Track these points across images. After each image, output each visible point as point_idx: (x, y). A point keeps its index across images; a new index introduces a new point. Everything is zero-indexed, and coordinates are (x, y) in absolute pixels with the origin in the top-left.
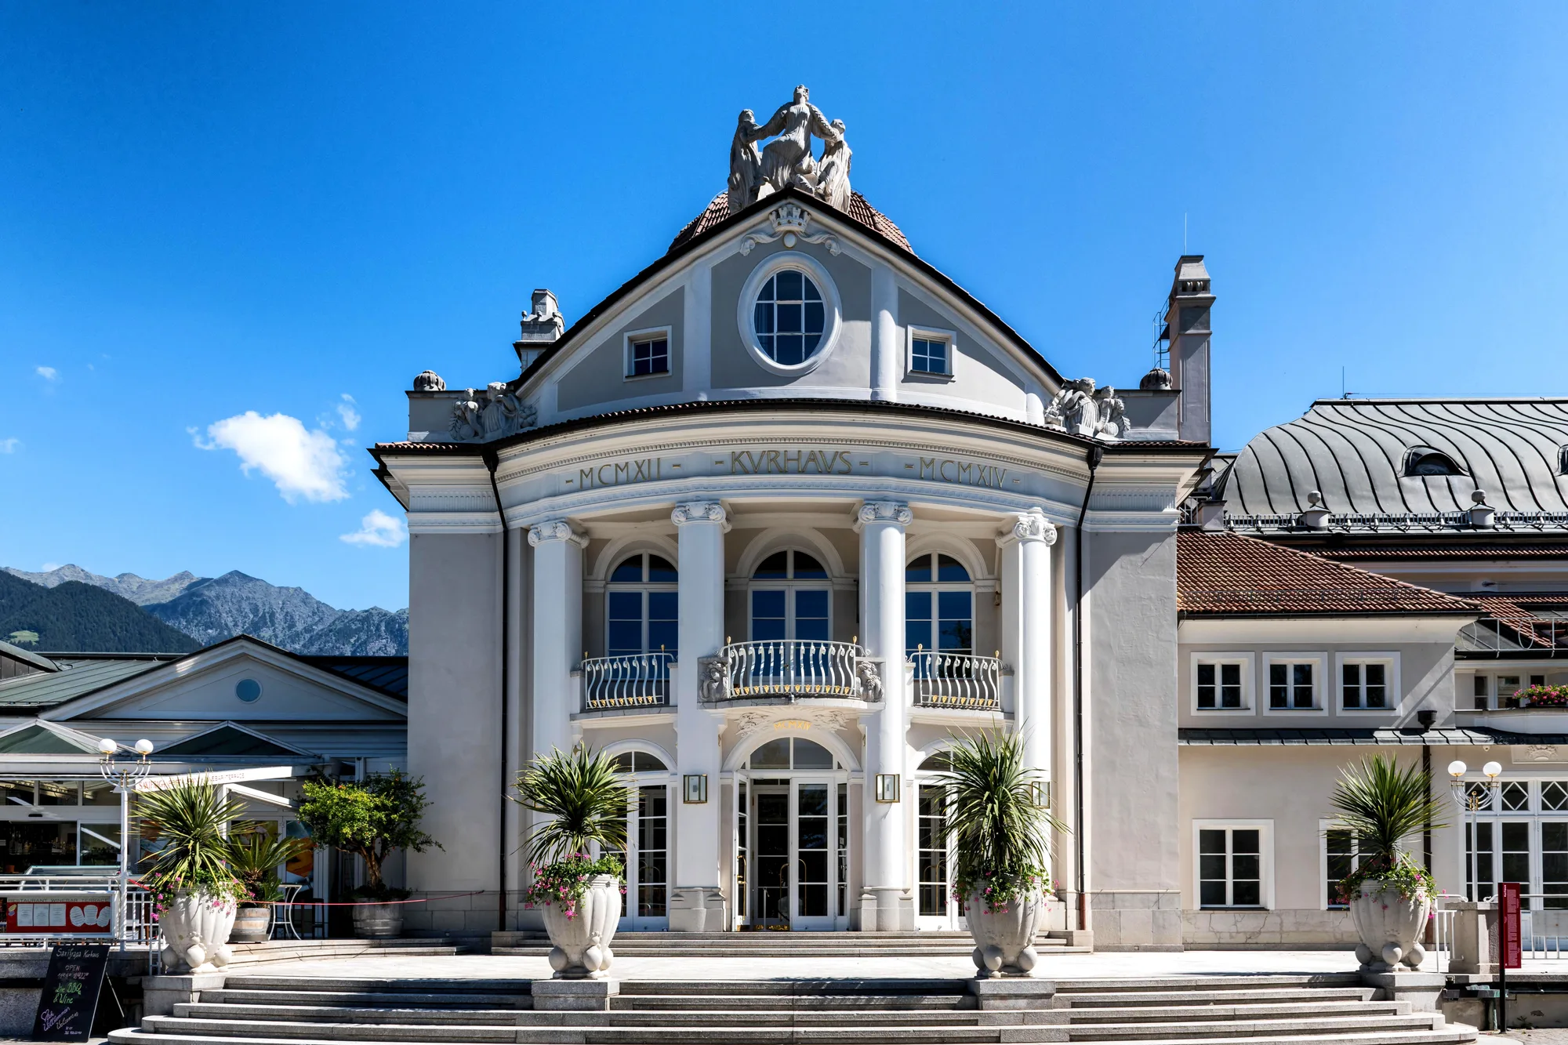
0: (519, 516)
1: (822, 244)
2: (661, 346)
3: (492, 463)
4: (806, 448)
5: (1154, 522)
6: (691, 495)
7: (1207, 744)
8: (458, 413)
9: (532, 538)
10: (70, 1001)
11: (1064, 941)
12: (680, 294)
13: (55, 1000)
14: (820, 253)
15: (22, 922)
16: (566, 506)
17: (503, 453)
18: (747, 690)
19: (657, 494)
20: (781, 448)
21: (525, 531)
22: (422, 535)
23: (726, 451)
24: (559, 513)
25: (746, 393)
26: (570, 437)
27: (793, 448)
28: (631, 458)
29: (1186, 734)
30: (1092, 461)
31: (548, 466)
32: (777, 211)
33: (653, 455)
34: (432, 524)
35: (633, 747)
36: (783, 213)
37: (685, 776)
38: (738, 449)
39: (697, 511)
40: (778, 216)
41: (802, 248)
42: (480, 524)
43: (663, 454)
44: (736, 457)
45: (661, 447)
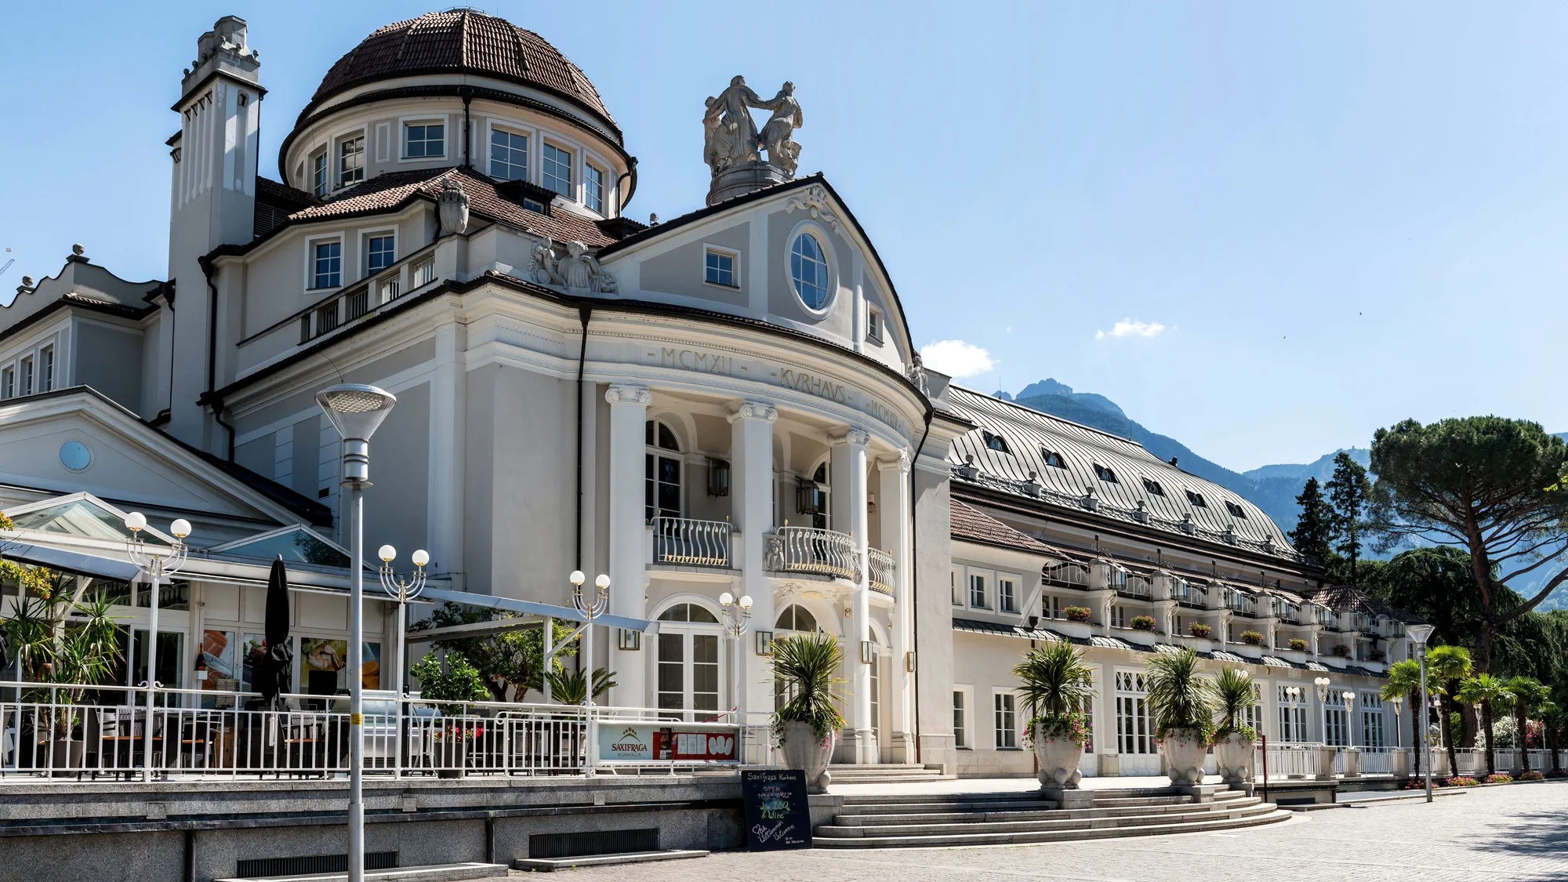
0: (596, 373)
1: (830, 223)
2: (727, 262)
3: (585, 318)
4: (824, 378)
5: (935, 466)
6: (756, 396)
7: (980, 632)
8: (539, 257)
9: (611, 396)
10: (781, 816)
11: (939, 771)
12: (746, 226)
13: (763, 816)
14: (829, 229)
15: (681, 750)
16: (650, 376)
17: (595, 313)
18: (804, 566)
19: (730, 388)
20: (810, 373)
21: (603, 388)
22: (506, 366)
23: (777, 366)
24: (641, 380)
25: (790, 323)
26: (671, 321)
27: (817, 376)
28: (710, 352)
29: (958, 622)
30: (927, 419)
31: (631, 336)
32: (811, 189)
33: (728, 354)
34: (515, 358)
35: (689, 600)
36: (815, 192)
37: (757, 632)
38: (787, 367)
39: (761, 410)
40: (811, 193)
41: (819, 221)
42: (554, 368)
43: (736, 356)
44: (785, 373)
45: (735, 350)
